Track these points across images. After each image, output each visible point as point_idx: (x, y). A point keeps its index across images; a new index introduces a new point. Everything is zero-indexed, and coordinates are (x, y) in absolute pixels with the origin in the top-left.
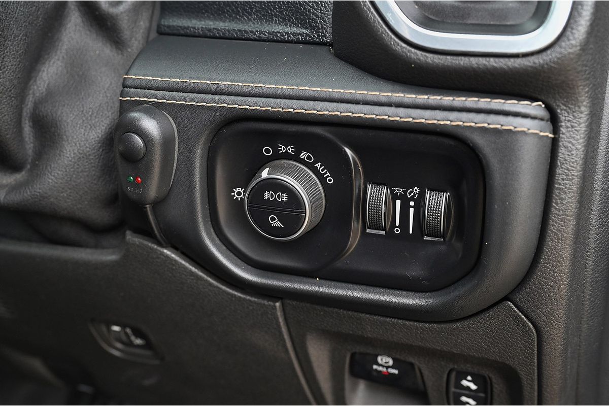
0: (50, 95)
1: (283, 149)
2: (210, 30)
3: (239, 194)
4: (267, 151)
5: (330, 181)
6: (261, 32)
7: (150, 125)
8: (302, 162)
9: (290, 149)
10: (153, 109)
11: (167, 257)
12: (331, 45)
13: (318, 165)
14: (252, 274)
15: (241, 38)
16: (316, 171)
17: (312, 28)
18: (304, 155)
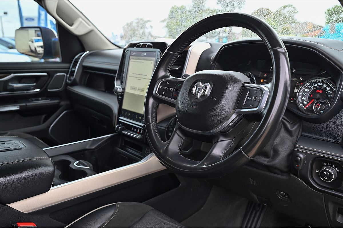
0: (277, 145)
1: (329, 164)
2: (313, 137)
3: (318, 171)
4: (325, 164)
5: (339, 172)
6: (325, 139)
7: (301, 156)
8: (333, 167)
9: (330, 164)
10: (302, 153)
11: (299, 180)
12: (341, 144)
13: (336, 168)
14: (319, 187)
15: (320, 140)
16: (335, 169)
17: (337, 140)
18: (333, 166)
